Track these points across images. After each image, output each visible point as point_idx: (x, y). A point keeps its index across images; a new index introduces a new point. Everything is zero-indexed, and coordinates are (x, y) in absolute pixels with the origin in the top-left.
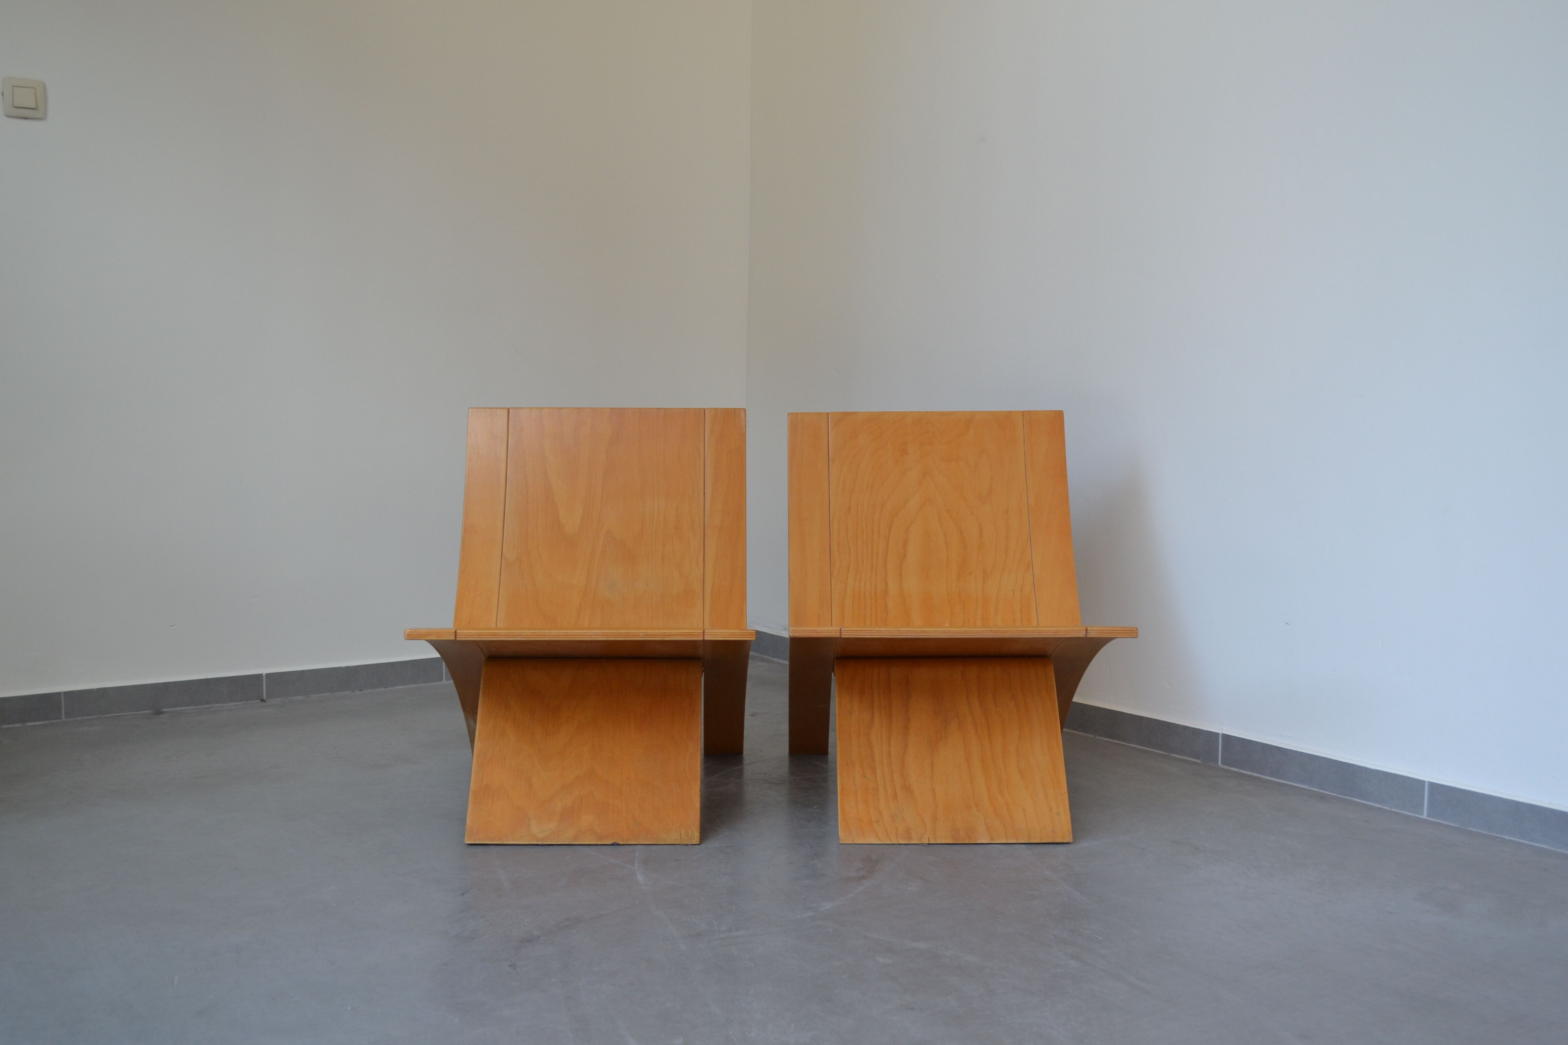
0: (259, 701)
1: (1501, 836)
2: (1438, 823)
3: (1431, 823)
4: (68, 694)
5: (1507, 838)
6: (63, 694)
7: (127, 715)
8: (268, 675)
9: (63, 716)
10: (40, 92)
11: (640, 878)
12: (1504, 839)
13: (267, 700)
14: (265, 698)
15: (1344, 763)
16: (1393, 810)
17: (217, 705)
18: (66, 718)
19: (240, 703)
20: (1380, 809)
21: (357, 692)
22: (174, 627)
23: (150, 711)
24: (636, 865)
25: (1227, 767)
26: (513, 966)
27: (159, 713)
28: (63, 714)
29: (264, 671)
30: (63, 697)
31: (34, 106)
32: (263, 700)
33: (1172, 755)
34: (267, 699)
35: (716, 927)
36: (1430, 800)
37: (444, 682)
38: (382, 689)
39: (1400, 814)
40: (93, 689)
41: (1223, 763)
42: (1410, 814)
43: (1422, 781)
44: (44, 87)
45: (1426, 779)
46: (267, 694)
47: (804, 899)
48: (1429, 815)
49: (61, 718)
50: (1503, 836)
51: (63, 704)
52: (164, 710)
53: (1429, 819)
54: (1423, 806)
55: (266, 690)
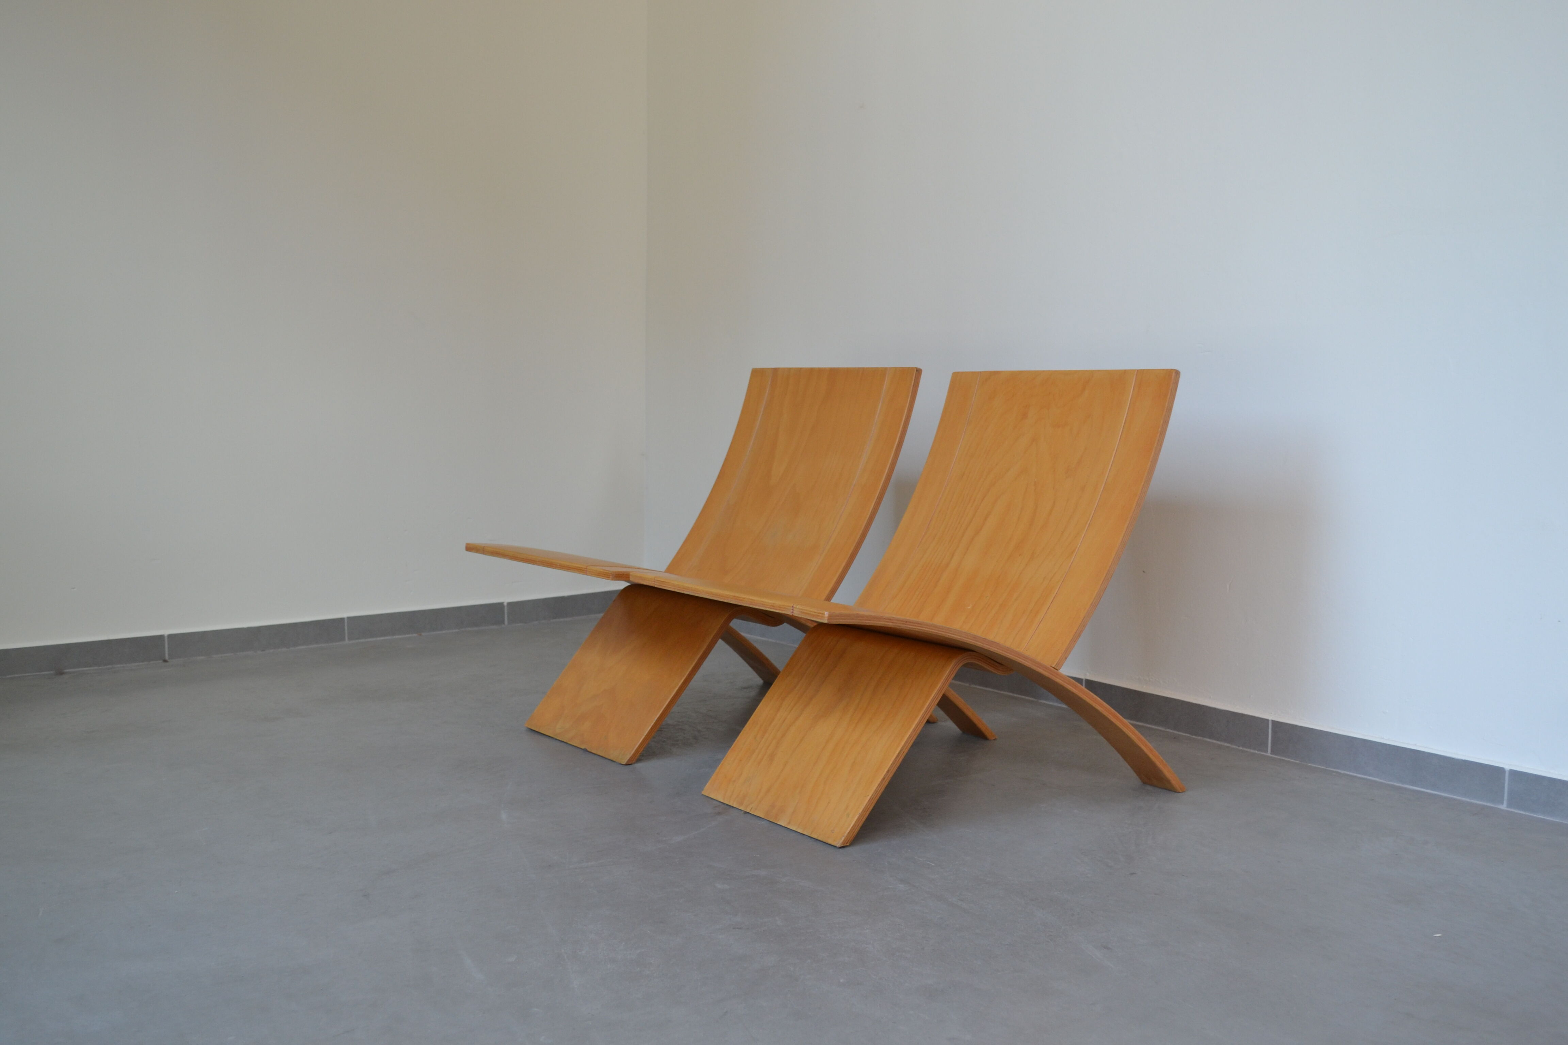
0: (162, 661)
1: (1337, 770)
2: (1281, 759)
3: (1276, 760)
5: (1342, 772)
7: (27, 676)
8: (169, 636)
11: (504, 816)
12: (1340, 773)
13: (168, 660)
14: (167, 657)
15: (1196, 704)
16: (1241, 748)
17: (118, 666)
19: (141, 663)
20: (1229, 747)
22: (75, 589)
23: (52, 672)
27: (60, 673)
29: (166, 632)
32: (165, 661)
34: (169, 658)
35: (567, 859)
36: (1272, 737)
37: (347, 642)
38: (284, 649)
39: (1247, 751)
42: (1256, 752)
43: (1266, 719)
46: (169, 654)
47: (658, 834)
48: (1272, 753)
50: (1339, 771)
52: (66, 671)
53: (1273, 756)
54: (1268, 744)
55: (169, 651)
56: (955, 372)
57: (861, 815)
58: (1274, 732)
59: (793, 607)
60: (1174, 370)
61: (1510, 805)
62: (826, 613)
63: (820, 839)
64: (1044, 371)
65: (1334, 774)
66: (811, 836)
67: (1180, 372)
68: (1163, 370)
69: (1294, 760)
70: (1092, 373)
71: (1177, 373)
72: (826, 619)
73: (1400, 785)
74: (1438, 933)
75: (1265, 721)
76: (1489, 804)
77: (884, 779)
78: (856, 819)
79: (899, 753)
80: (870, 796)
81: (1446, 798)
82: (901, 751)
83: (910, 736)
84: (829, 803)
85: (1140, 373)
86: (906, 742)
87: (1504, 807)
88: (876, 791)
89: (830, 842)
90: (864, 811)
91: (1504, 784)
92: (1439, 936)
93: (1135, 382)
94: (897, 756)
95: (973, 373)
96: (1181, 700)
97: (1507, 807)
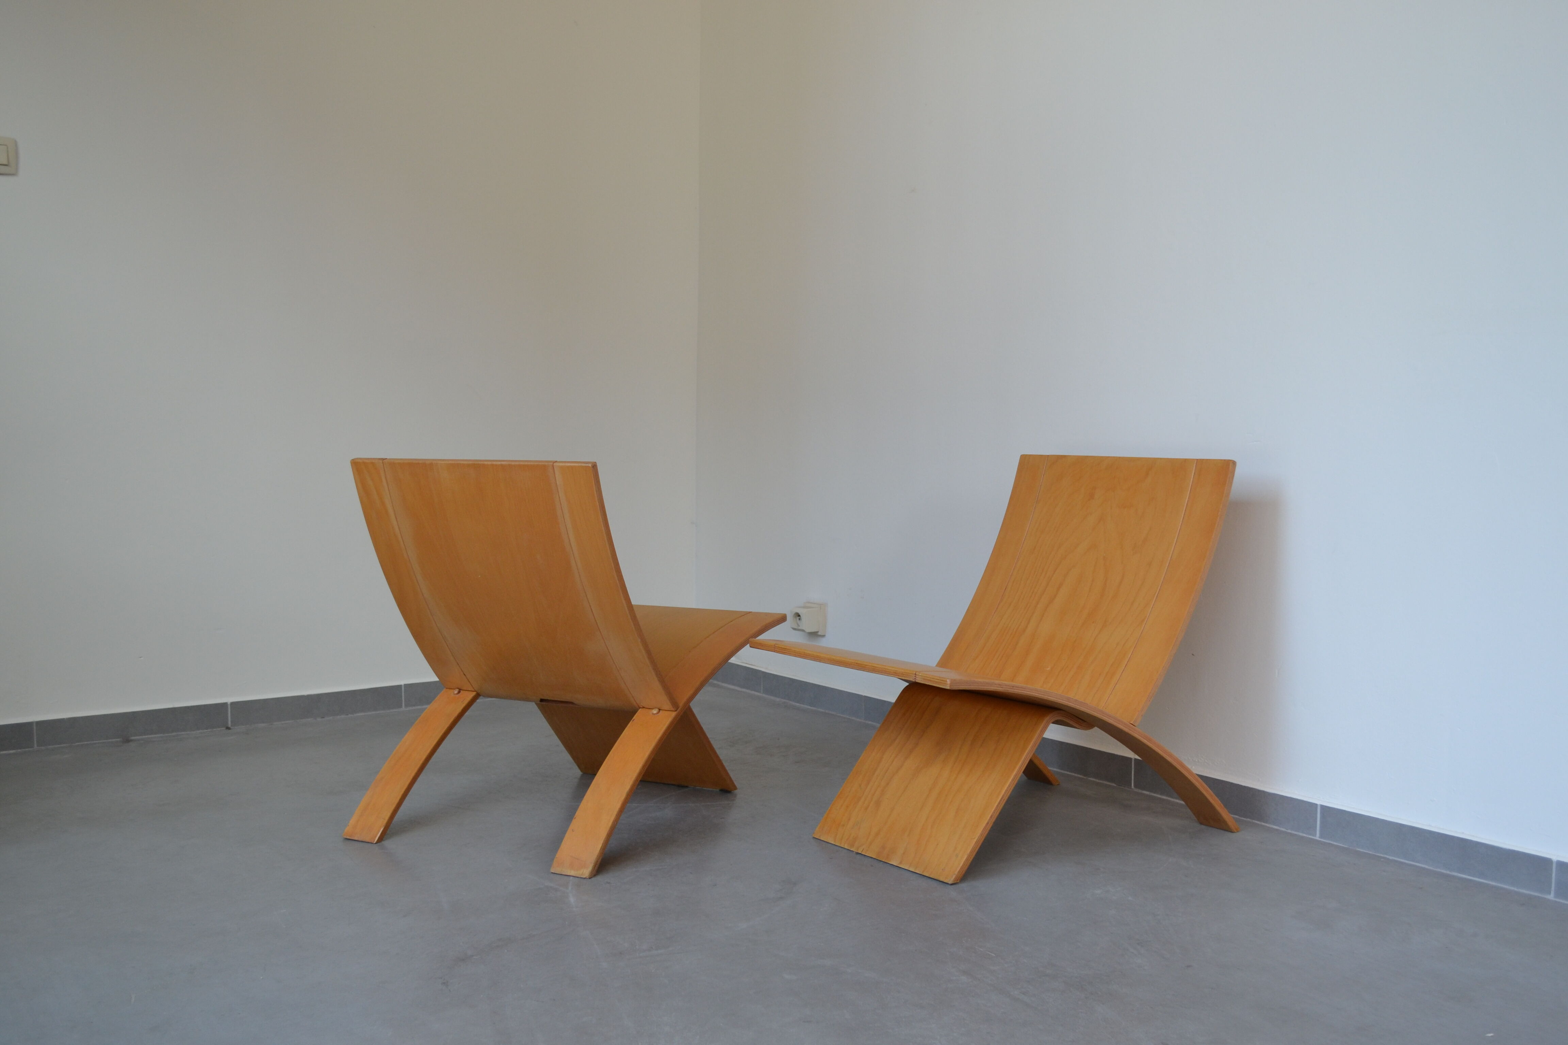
0: (224, 728)
1: (1385, 856)
2: (1329, 843)
3: (1324, 844)
4: (39, 723)
5: (1391, 858)
6: (35, 724)
7: (95, 744)
8: (232, 703)
9: (35, 745)
10: (12, 149)
11: (572, 900)
12: (1388, 859)
13: (231, 728)
14: (230, 726)
16: (1289, 831)
17: (183, 733)
18: (38, 746)
19: (205, 731)
20: (1277, 830)
21: (319, 719)
22: (142, 658)
23: (118, 740)
24: (570, 888)
25: (1140, 791)
26: (445, 984)
27: (127, 741)
28: (35, 742)
29: (229, 700)
30: (35, 728)
31: (6, 163)
32: (228, 728)
33: (1089, 778)
34: (232, 726)
35: (637, 947)
36: (1321, 823)
37: (403, 708)
38: (343, 716)
39: (1296, 835)
40: (64, 719)
41: (1135, 786)
42: (1305, 835)
43: (1314, 804)
44: (16, 143)
45: (1319, 803)
46: (232, 722)
48: (1321, 836)
49: (32, 747)
50: (1388, 857)
51: (35, 734)
52: (133, 738)
53: (1322, 840)
54: (1316, 827)
55: (231, 718)
56: (1023, 455)
57: (969, 856)
58: (1323, 816)
59: (915, 674)
60: (1231, 460)
61: (1557, 895)
62: (948, 680)
63: (933, 878)
64: (1109, 457)
65: (1382, 860)
66: (923, 874)
67: (1236, 462)
68: (1221, 460)
69: (1343, 844)
70: (1155, 460)
71: (1234, 463)
72: (949, 685)
73: (1448, 872)
74: (1490, 1033)
75: (1314, 806)
76: (1536, 894)
77: (988, 823)
78: (965, 859)
79: (1001, 800)
80: (977, 838)
81: (1493, 887)
82: (1002, 799)
83: (1009, 786)
84: (938, 844)
85: (1200, 462)
86: (1006, 791)
87: (1551, 897)
88: (981, 834)
89: (941, 879)
90: (971, 852)
91: (1551, 875)
92: (1492, 1036)
93: (1195, 470)
94: (999, 803)
95: (1041, 457)
96: (1229, 782)
97: (1555, 897)
